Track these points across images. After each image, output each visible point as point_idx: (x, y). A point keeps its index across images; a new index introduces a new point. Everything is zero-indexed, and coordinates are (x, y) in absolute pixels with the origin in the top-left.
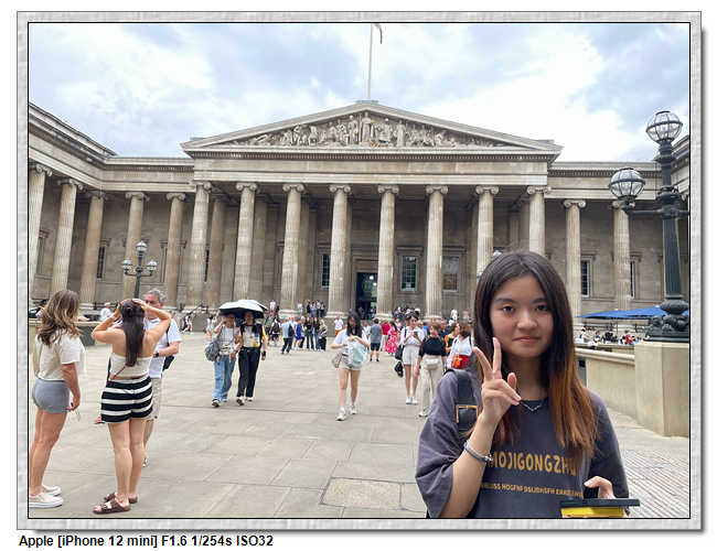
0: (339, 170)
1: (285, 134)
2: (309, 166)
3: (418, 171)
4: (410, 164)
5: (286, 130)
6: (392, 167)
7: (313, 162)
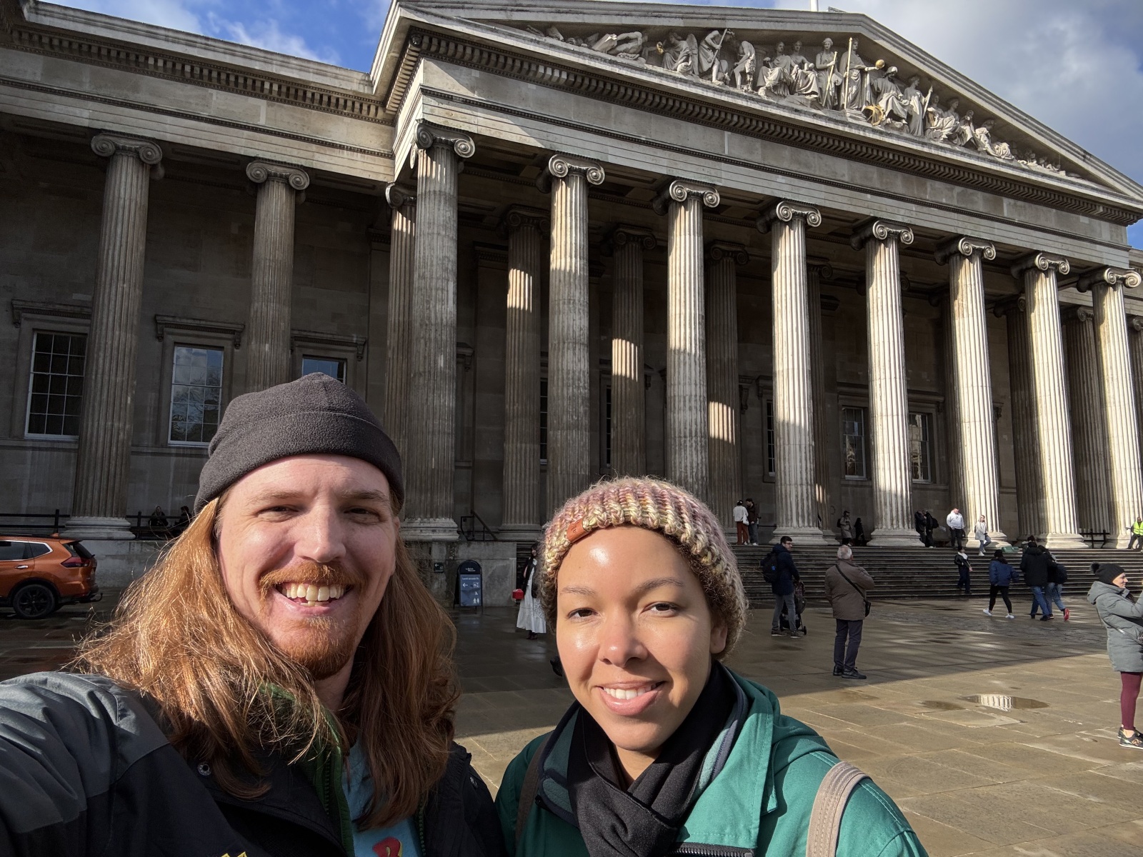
0: (794, 168)
1: (684, 45)
2: (730, 143)
3: (944, 201)
4: (929, 183)
5: (683, 33)
6: (898, 183)
7: (737, 138)
